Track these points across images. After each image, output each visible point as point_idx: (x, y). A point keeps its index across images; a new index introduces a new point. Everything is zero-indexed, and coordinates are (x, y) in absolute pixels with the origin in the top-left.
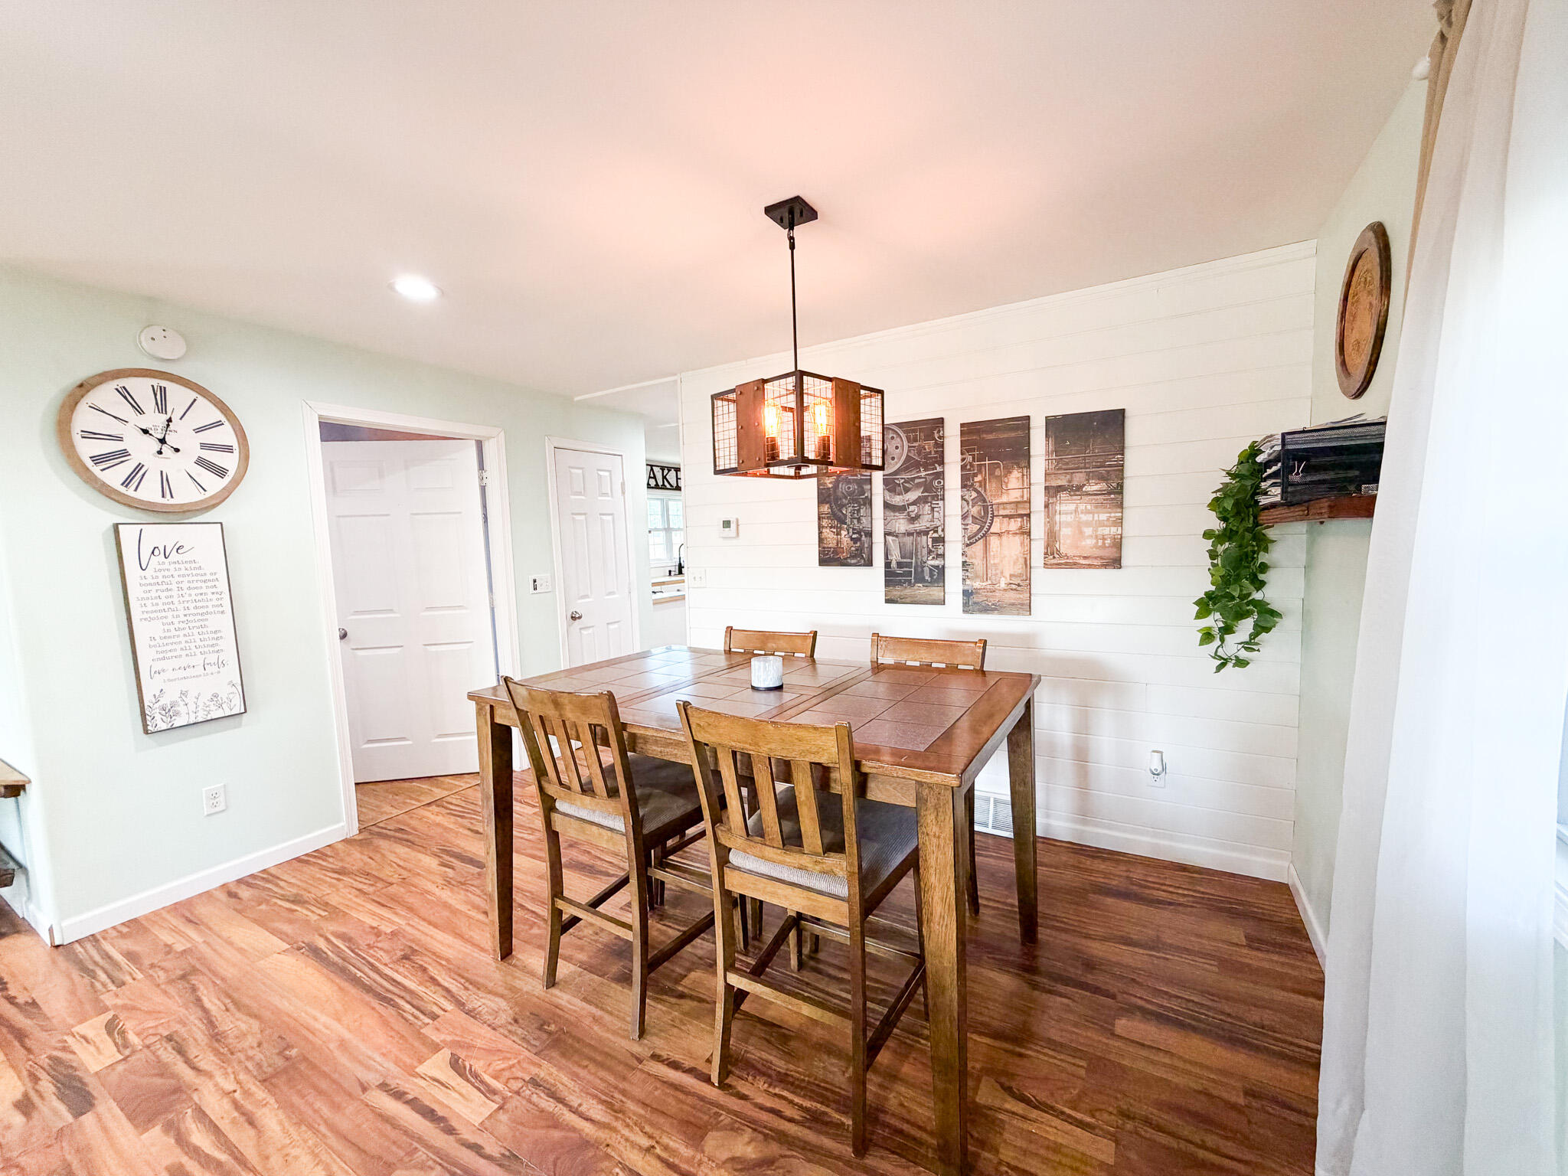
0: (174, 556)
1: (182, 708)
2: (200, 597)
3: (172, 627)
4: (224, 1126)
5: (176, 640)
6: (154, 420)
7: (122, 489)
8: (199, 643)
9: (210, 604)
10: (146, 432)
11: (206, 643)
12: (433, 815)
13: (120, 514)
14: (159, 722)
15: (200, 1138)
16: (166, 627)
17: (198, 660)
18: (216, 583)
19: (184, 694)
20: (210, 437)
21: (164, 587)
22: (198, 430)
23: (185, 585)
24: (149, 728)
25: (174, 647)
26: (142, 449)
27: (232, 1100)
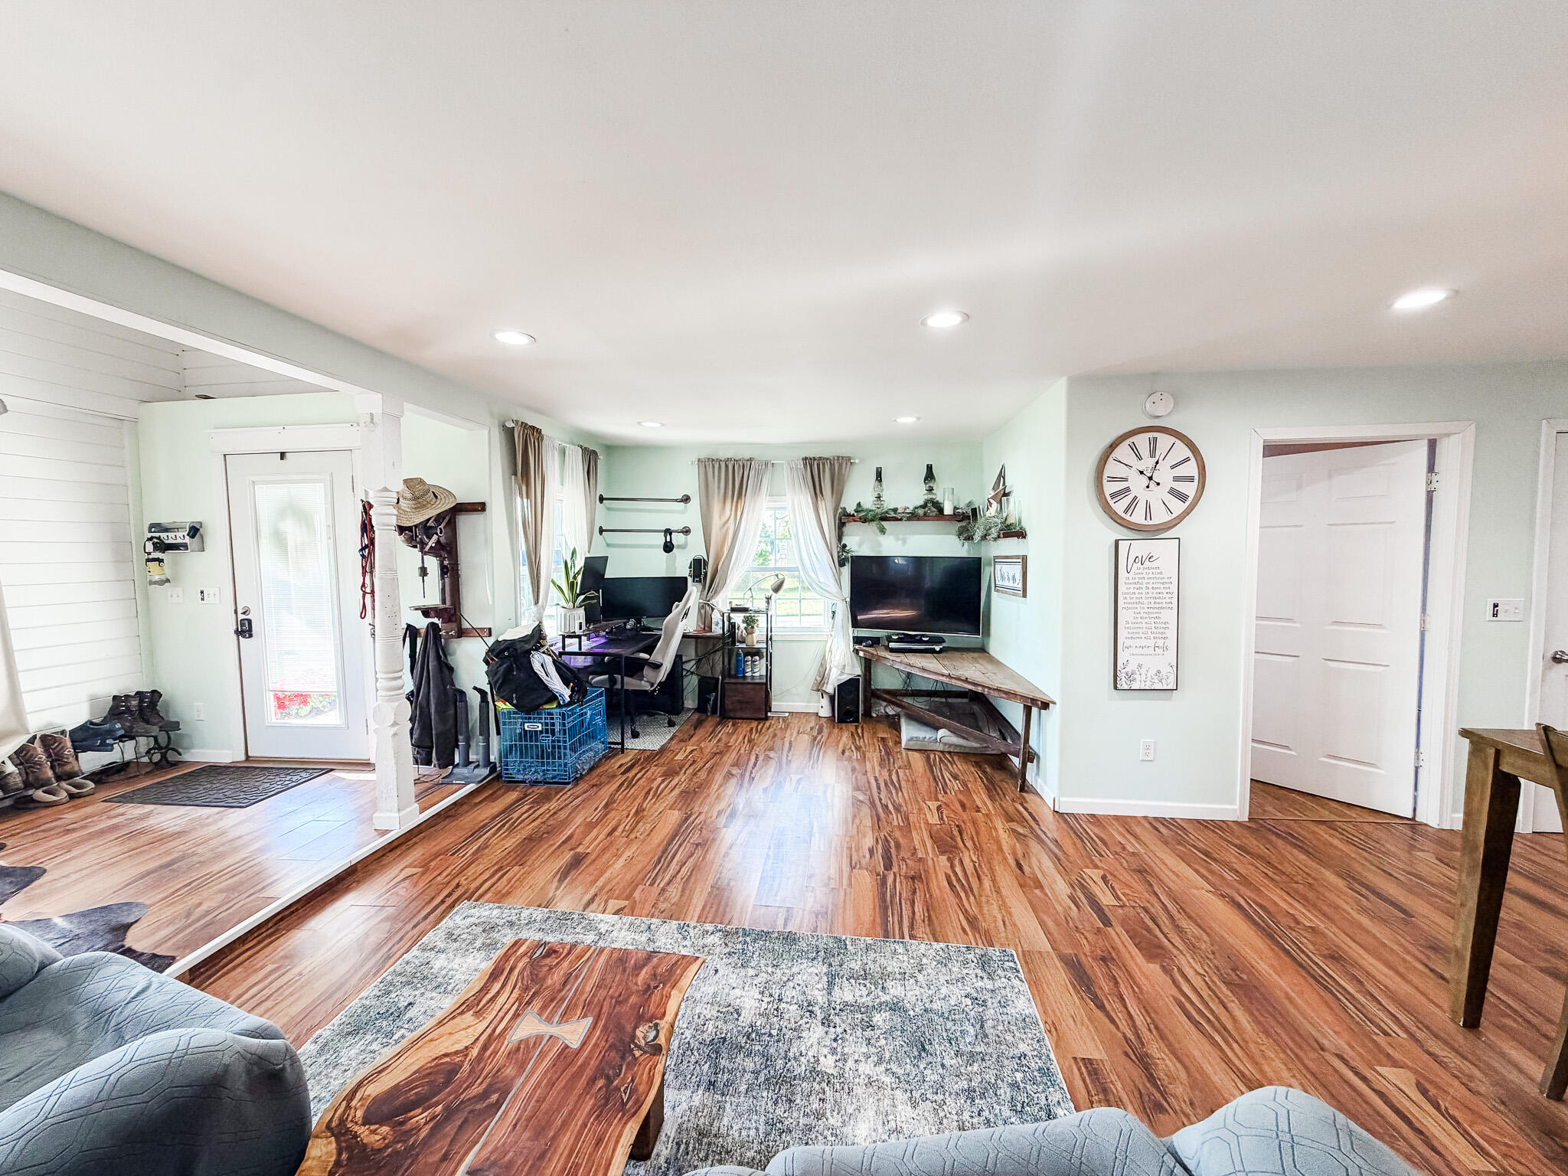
0: (1147, 564)
1: (1137, 676)
2: (1158, 595)
3: (1139, 616)
4: (968, 872)
5: (1141, 626)
6: (1147, 463)
7: (1123, 515)
8: (1154, 630)
9: (1164, 601)
10: (1142, 473)
11: (1158, 631)
12: (1322, 832)
13: (1120, 533)
14: (1123, 683)
15: (959, 870)
16: (1136, 615)
17: (1151, 643)
18: (1170, 585)
19: (1140, 666)
20: (1181, 471)
21: (1138, 586)
22: (1173, 467)
23: (1150, 586)
24: (1117, 686)
25: (1138, 631)
26: (1137, 484)
27: (975, 866)
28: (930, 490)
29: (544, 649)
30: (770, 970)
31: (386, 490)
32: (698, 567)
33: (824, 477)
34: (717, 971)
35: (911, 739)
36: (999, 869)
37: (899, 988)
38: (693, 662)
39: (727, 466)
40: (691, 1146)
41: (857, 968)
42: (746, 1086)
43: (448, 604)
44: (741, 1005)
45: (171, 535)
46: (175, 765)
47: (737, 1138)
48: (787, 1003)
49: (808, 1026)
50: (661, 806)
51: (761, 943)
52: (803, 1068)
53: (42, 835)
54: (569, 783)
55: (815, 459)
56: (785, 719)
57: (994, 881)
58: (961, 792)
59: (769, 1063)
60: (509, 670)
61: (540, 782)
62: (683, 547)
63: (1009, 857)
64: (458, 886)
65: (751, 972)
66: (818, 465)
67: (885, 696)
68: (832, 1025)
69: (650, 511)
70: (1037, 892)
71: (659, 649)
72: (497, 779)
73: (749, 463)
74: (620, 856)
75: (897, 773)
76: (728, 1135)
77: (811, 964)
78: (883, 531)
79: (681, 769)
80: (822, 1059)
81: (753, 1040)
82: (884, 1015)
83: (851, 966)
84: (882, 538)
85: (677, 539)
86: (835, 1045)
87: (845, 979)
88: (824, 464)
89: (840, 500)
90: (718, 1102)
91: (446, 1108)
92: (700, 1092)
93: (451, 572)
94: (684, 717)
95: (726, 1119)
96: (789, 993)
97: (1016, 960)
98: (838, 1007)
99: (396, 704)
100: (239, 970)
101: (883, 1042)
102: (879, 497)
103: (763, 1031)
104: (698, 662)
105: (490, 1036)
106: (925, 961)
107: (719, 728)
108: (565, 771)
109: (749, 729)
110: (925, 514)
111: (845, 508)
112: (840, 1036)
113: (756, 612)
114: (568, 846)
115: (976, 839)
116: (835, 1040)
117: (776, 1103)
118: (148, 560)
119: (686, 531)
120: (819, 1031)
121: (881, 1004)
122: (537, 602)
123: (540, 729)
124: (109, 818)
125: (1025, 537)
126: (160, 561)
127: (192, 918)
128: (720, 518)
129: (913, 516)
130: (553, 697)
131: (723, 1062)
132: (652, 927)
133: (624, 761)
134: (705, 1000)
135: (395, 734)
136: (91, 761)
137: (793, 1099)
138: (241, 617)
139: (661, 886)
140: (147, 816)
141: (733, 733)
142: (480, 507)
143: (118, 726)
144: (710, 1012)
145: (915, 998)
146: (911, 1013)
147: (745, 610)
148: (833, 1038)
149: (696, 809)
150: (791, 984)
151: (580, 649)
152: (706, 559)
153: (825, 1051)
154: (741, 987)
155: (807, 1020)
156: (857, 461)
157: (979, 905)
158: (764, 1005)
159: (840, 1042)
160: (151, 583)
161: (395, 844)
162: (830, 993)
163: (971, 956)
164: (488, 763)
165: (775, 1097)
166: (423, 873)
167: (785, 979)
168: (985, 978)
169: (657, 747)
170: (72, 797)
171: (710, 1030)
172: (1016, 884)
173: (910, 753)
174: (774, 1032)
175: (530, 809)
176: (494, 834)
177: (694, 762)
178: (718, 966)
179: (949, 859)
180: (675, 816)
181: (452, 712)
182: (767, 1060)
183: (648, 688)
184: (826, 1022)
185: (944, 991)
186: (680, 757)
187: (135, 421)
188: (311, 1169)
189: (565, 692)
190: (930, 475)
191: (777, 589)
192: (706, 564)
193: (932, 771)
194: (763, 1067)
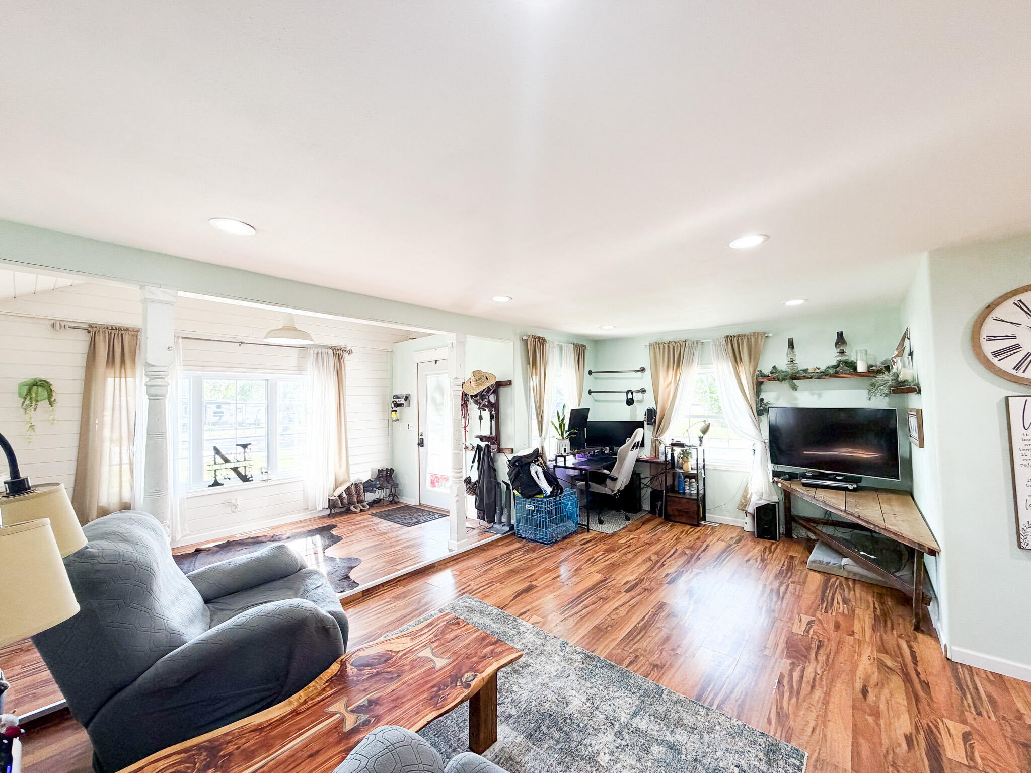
4: (805, 680)
7: (1013, 372)
13: (1008, 389)
15: (796, 675)
24: (1022, 544)
27: (815, 676)
28: (842, 352)
29: (538, 463)
30: (601, 688)
31: (456, 378)
32: (651, 415)
33: (742, 349)
34: (569, 676)
35: (814, 562)
36: (839, 686)
37: (684, 737)
38: (649, 479)
39: (669, 347)
40: (502, 761)
41: (661, 711)
42: (548, 746)
43: (494, 435)
44: (572, 701)
45: (399, 400)
46: (396, 503)
47: (527, 770)
48: (600, 712)
49: (605, 731)
50: (593, 569)
51: (606, 670)
52: (587, 754)
53: (347, 525)
54: (548, 544)
55: (734, 336)
56: (713, 528)
57: (828, 694)
58: (843, 614)
59: (568, 740)
60: (518, 472)
61: (533, 540)
62: (640, 401)
63: (858, 680)
64: (469, 585)
65: (588, 684)
66: (738, 341)
67: (801, 521)
68: (621, 738)
69: (620, 379)
70: (871, 719)
71: (616, 468)
72: (513, 534)
73: (684, 344)
74: (554, 592)
75: (788, 586)
76: (523, 766)
77: (630, 695)
78: (795, 388)
79: (618, 550)
80: (602, 754)
81: (566, 723)
82: (661, 749)
83: (658, 708)
84: (796, 393)
85: (637, 396)
86: (615, 750)
87: (648, 714)
88: (742, 339)
89: (757, 364)
90: (528, 746)
91: (377, 672)
92: (522, 736)
93: (496, 417)
94: (639, 515)
95: (527, 757)
96: (605, 707)
97: (805, 762)
98: (632, 729)
99: (458, 485)
100: (377, 598)
101: (649, 764)
102: (792, 361)
103: (575, 721)
104: (652, 479)
105: (411, 650)
106: (718, 727)
107: (660, 526)
108: (546, 536)
109: (681, 530)
110: (837, 373)
111: (761, 371)
112: (622, 747)
113: (690, 447)
114: (529, 579)
115: (831, 656)
116: (617, 748)
117: (559, 764)
118: (392, 411)
119: (643, 391)
120: (610, 737)
121: (663, 741)
122: (541, 435)
123: (533, 509)
124: (368, 522)
125: (919, 392)
126: (395, 411)
127: (372, 570)
128: (664, 381)
129: (823, 375)
130: (541, 492)
131: (543, 727)
132: (548, 638)
133: (586, 537)
134: (553, 689)
135: (457, 501)
136: (369, 497)
137: (570, 767)
138: (420, 437)
139: (566, 616)
140: (378, 524)
141: (668, 532)
142: (509, 383)
143: (378, 482)
144: (552, 697)
145: (692, 748)
146: (683, 757)
147: (682, 445)
148: (617, 745)
149: (613, 576)
150: (609, 702)
151: (565, 464)
152: (655, 409)
153: (607, 751)
154: (577, 690)
155: (606, 727)
156: (770, 335)
157: (798, 707)
158: (585, 707)
159: (620, 750)
160: (393, 421)
161: (455, 558)
162: (631, 719)
163: (761, 741)
164: (509, 524)
165: (560, 760)
166: (459, 575)
167: (607, 697)
168: (764, 761)
169: (611, 532)
170: (361, 511)
171: (546, 706)
172: (850, 703)
173: (812, 573)
174: (582, 725)
175: (521, 554)
176: (498, 564)
177: (630, 546)
178: (571, 674)
179: (793, 664)
180: (598, 577)
181: (494, 493)
182: (568, 738)
183: (610, 492)
184: (619, 734)
185: (720, 754)
186: (622, 541)
187: (392, 351)
188: (328, 672)
189: (548, 489)
190: (841, 339)
191: (705, 431)
192: (655, 412)
193: (824, 592)
194: (563, 740)
